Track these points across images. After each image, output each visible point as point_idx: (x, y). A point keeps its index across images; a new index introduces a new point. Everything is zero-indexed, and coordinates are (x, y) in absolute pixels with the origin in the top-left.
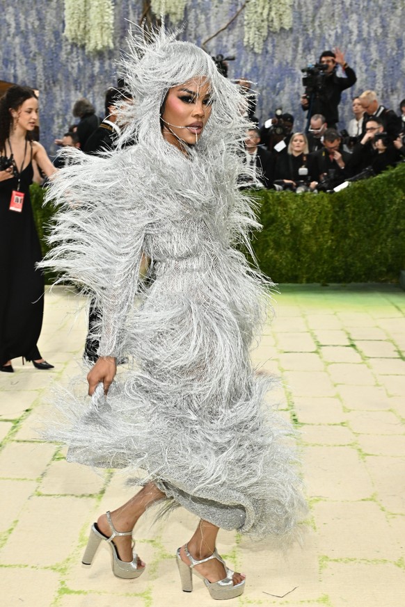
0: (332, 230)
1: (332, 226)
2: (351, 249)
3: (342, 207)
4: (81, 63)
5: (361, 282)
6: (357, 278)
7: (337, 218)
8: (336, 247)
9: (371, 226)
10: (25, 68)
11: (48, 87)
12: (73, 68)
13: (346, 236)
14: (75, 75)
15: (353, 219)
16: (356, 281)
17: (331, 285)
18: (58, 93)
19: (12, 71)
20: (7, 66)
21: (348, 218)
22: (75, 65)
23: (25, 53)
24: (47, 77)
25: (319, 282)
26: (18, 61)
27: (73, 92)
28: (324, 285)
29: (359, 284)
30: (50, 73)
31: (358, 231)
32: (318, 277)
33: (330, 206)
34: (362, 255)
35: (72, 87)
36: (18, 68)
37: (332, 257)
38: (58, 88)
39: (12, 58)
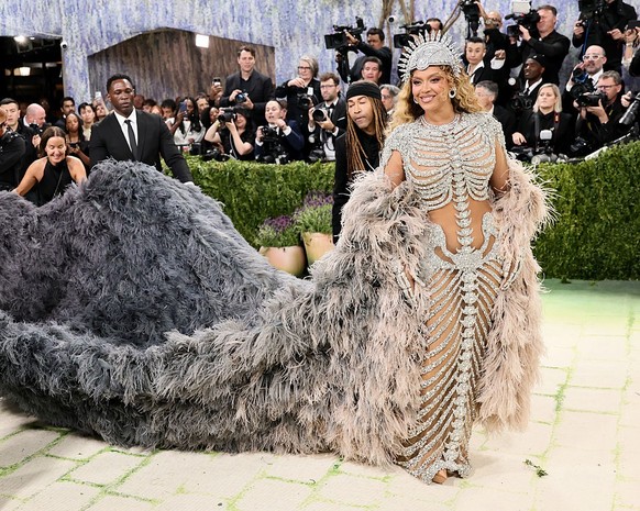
0: (575, 211)
1: (574, 207)
2: (603, 236)
3: (588, 183)
4: (319, 13)
5: (618, 279)
6: (613, 275)
7: (582, 196)
8: (582, 234)
9: (631, 207)
10: (260, 24)
11: (284, 43)
12: (310, 19)
13: (595, 219)
14: (312, 27)
15: (605, 197)
16: (611, 278)
17: (574, 281)
18: (295, 49)
19: (248, 29)
20: (242, 24)
21: (597, 196)
22: (313, 16)
23: (260, 8)
24: (283, 32)
25: (560, 277)
26: (253, 17)
27: (311, 47)
28: (564, 282)
29: (615, 282)
30: (286, 27)
31: (612, 213)
32: (557, 271)
33: (572, 180)
34: (618, 244)
35: (310, 41)
36: (253, 25)
37: (576, 246)
38: (295, 43)
39: (248, 15)
